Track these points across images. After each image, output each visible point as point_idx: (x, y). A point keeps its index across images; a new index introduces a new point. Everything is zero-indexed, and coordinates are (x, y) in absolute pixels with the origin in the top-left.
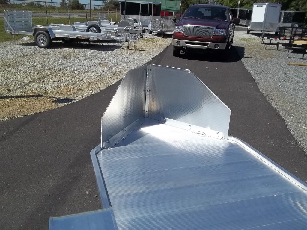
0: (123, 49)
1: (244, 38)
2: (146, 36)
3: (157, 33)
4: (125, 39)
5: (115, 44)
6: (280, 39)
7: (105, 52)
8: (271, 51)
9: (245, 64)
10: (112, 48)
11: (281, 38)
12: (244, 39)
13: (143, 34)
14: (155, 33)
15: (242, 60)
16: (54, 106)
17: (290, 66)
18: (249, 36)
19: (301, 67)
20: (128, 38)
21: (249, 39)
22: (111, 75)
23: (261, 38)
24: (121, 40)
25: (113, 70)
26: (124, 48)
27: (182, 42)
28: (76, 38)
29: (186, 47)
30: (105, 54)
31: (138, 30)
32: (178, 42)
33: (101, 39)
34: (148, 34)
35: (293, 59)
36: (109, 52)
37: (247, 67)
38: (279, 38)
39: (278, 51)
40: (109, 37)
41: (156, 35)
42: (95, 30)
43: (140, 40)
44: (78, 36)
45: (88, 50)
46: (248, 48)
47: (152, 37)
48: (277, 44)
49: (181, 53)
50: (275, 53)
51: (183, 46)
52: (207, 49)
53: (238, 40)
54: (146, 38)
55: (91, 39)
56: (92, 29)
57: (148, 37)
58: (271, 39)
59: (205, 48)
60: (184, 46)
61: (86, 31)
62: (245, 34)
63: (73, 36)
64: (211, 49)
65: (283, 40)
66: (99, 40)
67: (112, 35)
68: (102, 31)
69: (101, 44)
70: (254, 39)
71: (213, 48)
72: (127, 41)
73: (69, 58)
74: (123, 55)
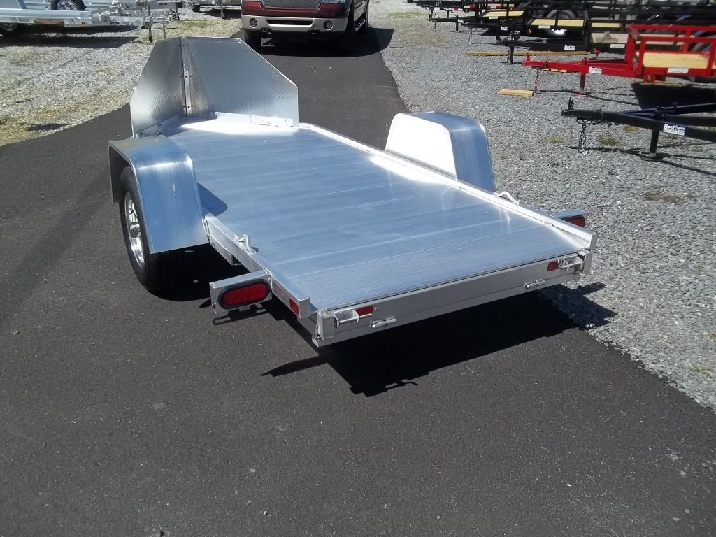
0: (139, 42)
1: (401, 11)
2: (186, 17)
3: (211, 9)
4: (142, 21)
5: (120, 34)
6: (464, 10)
7: (101, 50)
8: (443, 35)
9: (385, 58)
10: (117, 43)
11: (465, 7)
12: (398, 13)
13: (180, 10)
14: (207, 10)
15: (381, 52)
16: (26, 135)
17: (468, 58)
18: (410, 7)
19: (488, 57)
20: (148, 19)
21: (408, 14)
22: (125, 88)
23: (428, 9)
24: (135, 25)
25: (127, 80)
26: (142, 40)
27: (261, 20)
28: (33, 22)
29: (270, 30)
30: (102, 53)
31: (166, 4)
32: (253, 21)
33: (90, 24)
34: (190, 11)
35: (479, 47)
36: (112, 50)
37: (387, 63)
38: (462, 8)
39: (457, 33)
40: (106, 18)
41: (207, 13)
42: (70, 6)
43: (174, 24)
44: (38, 19)
45: (63, 49)
46: (401, 30)
47: (200, 17)
48: (455, 20)
49: (262, 45)
50: (450, 36)
51: (262, 29)
52: (311, 31)
53: (385, 16)
54: (187, 20)
55: (67, 24)
56: (63, 3)
57: (191, 18)
58: (448, 11)
59: (307, 30)
60: (265, 29)
61: (50, 7)
62: (403, 4)
63: (27, 20)
64: (317, 32)
65: (469, 10)
66: (86, 25)
67: (112, 15)
68: (86, 7)
69: (90, 36)
70: (418, 14)
71: (323, 29)
72: (146, 26)
73: (29, 65)
74: (142, 55)
